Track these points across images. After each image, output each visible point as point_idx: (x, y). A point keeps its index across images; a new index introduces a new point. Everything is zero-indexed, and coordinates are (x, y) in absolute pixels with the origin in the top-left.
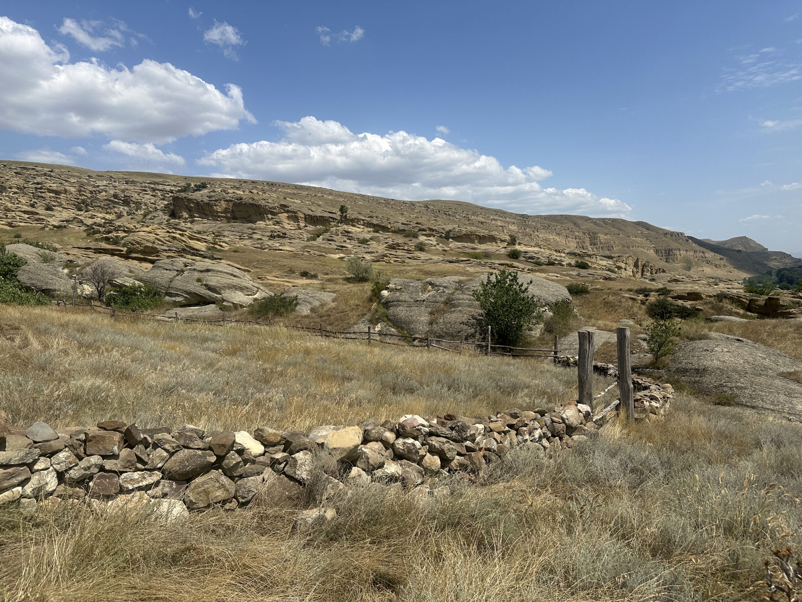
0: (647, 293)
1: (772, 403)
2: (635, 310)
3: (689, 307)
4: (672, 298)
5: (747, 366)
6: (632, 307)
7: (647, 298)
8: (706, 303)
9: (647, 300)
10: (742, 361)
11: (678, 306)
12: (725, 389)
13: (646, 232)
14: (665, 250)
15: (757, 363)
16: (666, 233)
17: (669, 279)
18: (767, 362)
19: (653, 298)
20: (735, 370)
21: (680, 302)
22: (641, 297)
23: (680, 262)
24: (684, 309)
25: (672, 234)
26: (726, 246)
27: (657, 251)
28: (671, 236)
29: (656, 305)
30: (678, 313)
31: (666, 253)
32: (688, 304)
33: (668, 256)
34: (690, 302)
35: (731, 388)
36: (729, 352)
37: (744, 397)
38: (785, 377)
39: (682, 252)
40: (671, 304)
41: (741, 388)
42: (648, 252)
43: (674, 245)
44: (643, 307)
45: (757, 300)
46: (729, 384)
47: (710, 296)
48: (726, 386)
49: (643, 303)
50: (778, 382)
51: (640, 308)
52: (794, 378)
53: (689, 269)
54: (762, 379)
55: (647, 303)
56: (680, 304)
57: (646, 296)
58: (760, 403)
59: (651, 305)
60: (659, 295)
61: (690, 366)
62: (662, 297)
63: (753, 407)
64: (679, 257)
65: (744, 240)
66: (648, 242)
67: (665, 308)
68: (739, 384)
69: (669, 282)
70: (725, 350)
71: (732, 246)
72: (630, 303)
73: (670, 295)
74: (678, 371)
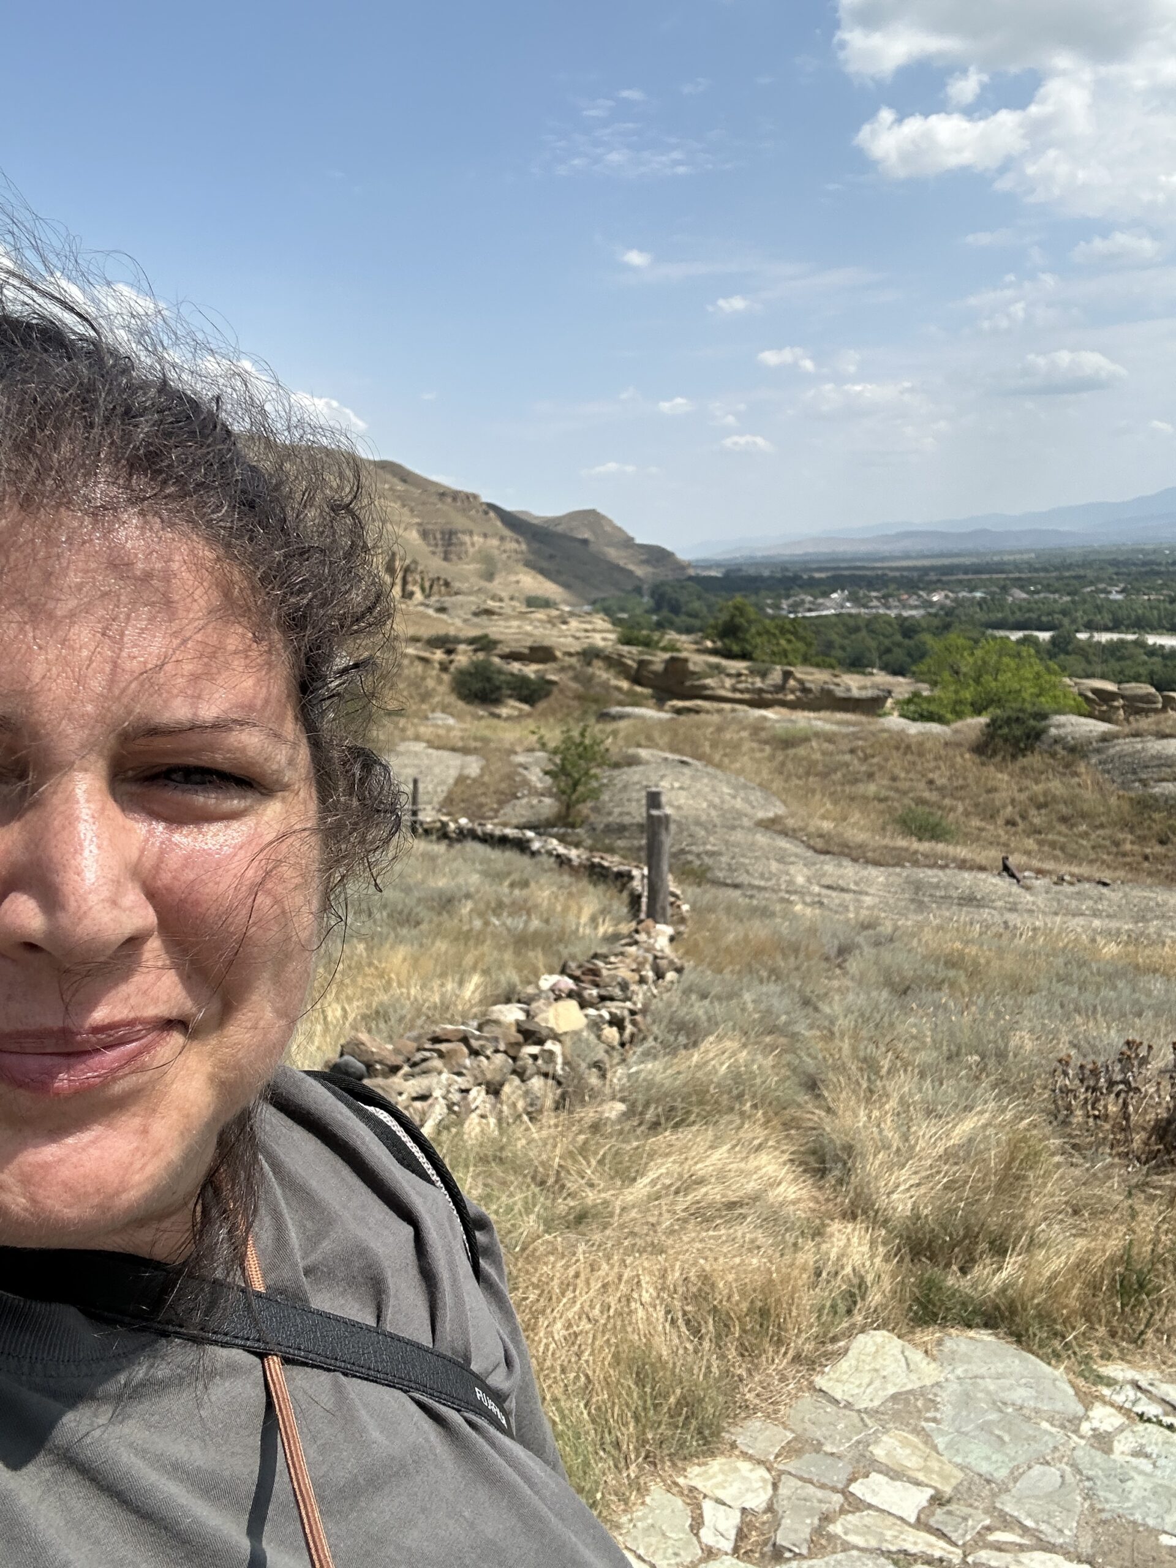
0: (450, 646)
1: (762, 876)
2: (430, 683)
3: (532, 676)
4: (502, 657)
5: (713, 813)
6: (423, 679)
7: (452, 657)
8: (563, 669)
9: (451, 662)
10: (705, 805)
11: (512, 674)
12: (690, 857)
13: (400, 487)
14: (443, 533)
15: (726, 806)
16: (444, 494)
17: (474, 608)
18: (739, 804)
19: (463, 658)
20: (698, 823)
21: (516, 667)
22: (439, 655)
23: (474, 560)
24: (524, 680)
25: (455, 495)
26: (559, 529)
27: (424, 534)
28: (454, 499)
29: (471, 674)
30: (513, 689)
31: (443, 539)
32: (531, 670)
33: (450, 545)
34: (534, 667)
35: (698, 855)
36: (681, 788)
37: (721, 870)
38: (767, 828)
39: (476, 538)
40: (500, 672)
41: (712, 854)
42: (406, 534)
43: (459, 521)
44: (446, 677)
45: (650, 662)
46: (694, 848)
47: (570, 654)
48: (689, 852)
49: (444, 668)
50: (762, 839)
51: (440, 681)
52: (779, 828)
53: (490, 576)
54: (738, 836)
55: (452, 668)
56: (516, 671)
57: (449, 652)
58: (743, 878)
59: (461, 672)
60: (476, 651)
61: (627, 820)
62: (481, 656)
63: (736, 886)
64: (471, 550)
65: (592, 518)
66: (406, 510)
67: (489, 680)
68: (709, 847)
69: (476, 614)
70: (677, 785)
71: (571, 530)
72: (419, 668)
73: (497, 652)
74: (609, 829)
